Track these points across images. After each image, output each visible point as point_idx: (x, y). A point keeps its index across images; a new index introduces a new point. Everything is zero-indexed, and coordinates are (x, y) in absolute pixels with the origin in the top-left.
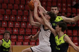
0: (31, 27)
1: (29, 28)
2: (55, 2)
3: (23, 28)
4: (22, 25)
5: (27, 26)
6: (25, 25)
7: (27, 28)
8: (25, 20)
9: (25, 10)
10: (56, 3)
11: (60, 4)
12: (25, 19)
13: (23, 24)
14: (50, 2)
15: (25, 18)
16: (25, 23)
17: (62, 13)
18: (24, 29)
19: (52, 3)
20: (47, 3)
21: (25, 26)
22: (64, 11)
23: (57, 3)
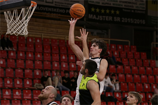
0: (20, 97)
1: (18, 99)
2: (56, 53)
3: (7, 99)
4: (4, 94)
5: (13, 96)
6: (10, 93)
7: (14, 99)
8: (9, 86)
9: (8, 68)
10: (58, 55)
11: (65, 56)
12: (8, 84)
13: (7, 93)
14: (48, 53)
15: (8, 82)
16: (10, 90)
17: (70, 73)
18: (9, 101)
19: (51, 55)
20: (43, 55)
21: (10, 95)
22: (73, 68)
23: (60, 56)
